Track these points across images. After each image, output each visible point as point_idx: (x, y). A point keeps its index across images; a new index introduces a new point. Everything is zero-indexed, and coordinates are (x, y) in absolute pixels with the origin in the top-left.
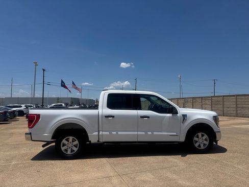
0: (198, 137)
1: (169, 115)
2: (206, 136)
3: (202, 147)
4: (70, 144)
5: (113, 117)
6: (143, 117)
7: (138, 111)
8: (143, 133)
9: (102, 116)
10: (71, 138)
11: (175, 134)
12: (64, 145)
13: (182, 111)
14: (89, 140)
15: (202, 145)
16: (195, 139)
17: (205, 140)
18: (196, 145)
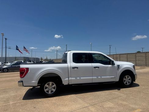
0: (125, 78)
1: (110, 66)
2: (130, 77)
3: (128, 84)
4: (50, 87)
5: (77, 68)
6: (95, 67)
7: (92, 64)
8: (96, 77)
9: (70, 67)
10: (51, 83)
11: (113, 77)
12: (46, 88)
13: (117, 63)
14: (63, 83)
15: (128, 83)
16: (124, 79)
17: (129, 79)
18: (125, 83)
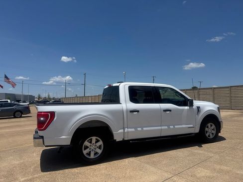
0: (208, 127)
1: (187, 108)
2: (214, 126)
3: (211, 137)
4: (93, 146)
5: (138, 111)
6: (165, 111)
7: (160, 104)
8: (166, 127)
9: (127, 111)
10: (94, 139)
11: (192, 126)
12: (86, 148)
13: (197, 103)
14: (115, 139)
15: (211, 135)
16: (206, 129)
17: (213, 130)
18: (207, 135)
